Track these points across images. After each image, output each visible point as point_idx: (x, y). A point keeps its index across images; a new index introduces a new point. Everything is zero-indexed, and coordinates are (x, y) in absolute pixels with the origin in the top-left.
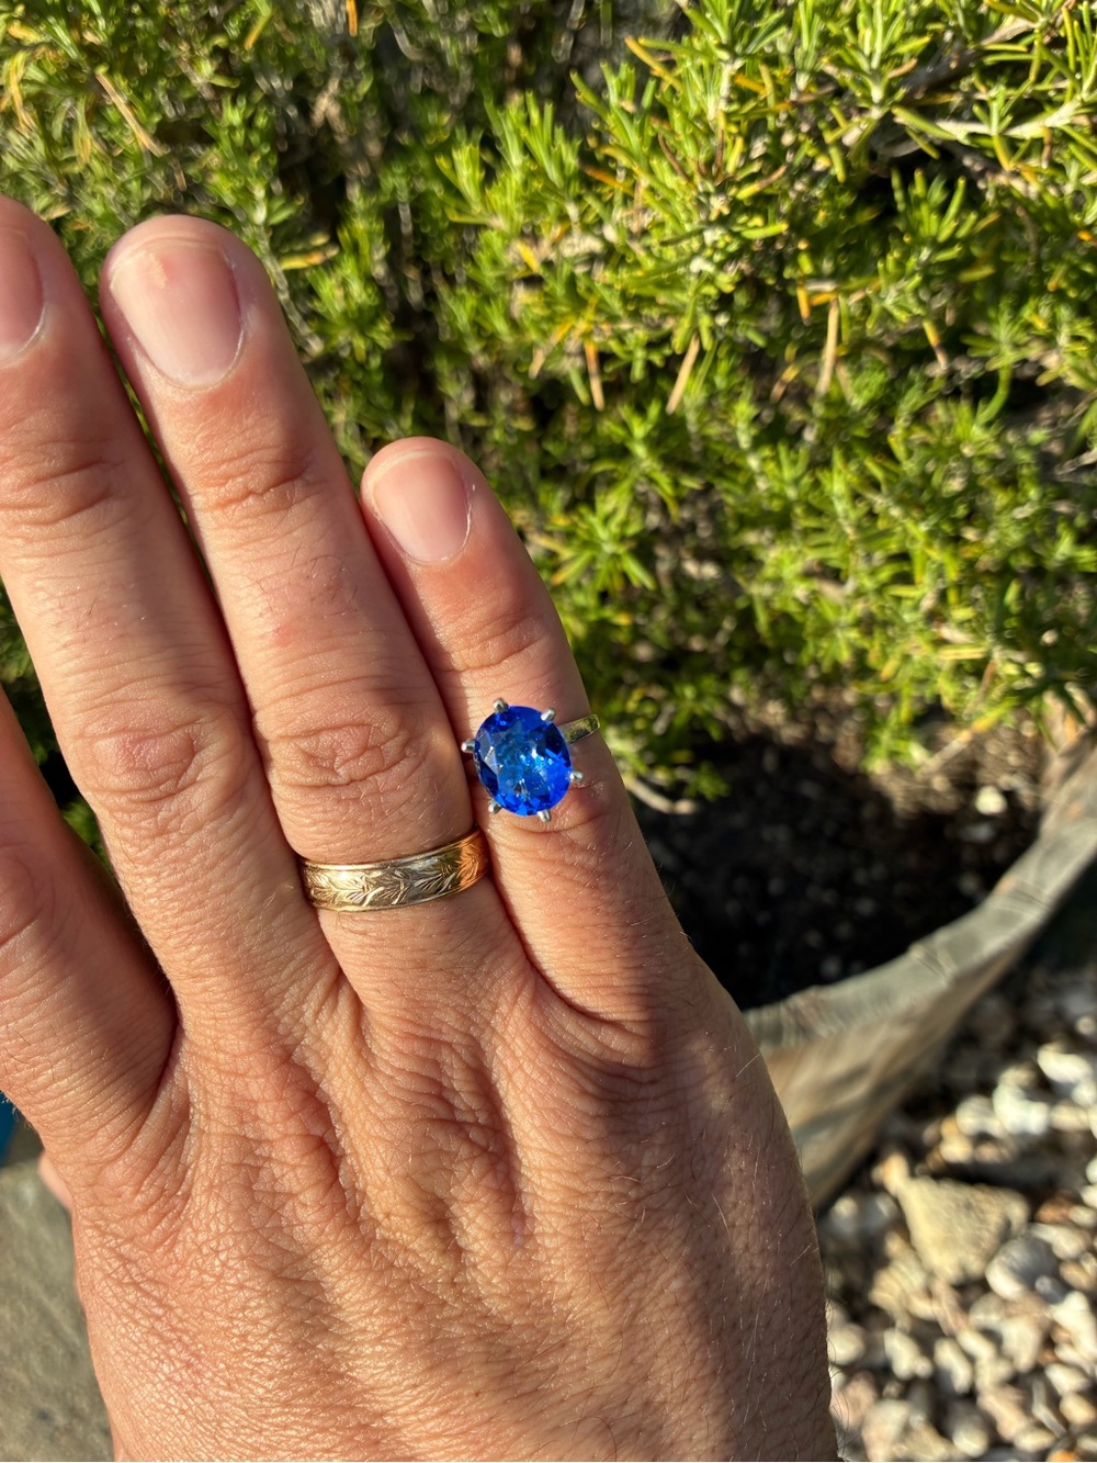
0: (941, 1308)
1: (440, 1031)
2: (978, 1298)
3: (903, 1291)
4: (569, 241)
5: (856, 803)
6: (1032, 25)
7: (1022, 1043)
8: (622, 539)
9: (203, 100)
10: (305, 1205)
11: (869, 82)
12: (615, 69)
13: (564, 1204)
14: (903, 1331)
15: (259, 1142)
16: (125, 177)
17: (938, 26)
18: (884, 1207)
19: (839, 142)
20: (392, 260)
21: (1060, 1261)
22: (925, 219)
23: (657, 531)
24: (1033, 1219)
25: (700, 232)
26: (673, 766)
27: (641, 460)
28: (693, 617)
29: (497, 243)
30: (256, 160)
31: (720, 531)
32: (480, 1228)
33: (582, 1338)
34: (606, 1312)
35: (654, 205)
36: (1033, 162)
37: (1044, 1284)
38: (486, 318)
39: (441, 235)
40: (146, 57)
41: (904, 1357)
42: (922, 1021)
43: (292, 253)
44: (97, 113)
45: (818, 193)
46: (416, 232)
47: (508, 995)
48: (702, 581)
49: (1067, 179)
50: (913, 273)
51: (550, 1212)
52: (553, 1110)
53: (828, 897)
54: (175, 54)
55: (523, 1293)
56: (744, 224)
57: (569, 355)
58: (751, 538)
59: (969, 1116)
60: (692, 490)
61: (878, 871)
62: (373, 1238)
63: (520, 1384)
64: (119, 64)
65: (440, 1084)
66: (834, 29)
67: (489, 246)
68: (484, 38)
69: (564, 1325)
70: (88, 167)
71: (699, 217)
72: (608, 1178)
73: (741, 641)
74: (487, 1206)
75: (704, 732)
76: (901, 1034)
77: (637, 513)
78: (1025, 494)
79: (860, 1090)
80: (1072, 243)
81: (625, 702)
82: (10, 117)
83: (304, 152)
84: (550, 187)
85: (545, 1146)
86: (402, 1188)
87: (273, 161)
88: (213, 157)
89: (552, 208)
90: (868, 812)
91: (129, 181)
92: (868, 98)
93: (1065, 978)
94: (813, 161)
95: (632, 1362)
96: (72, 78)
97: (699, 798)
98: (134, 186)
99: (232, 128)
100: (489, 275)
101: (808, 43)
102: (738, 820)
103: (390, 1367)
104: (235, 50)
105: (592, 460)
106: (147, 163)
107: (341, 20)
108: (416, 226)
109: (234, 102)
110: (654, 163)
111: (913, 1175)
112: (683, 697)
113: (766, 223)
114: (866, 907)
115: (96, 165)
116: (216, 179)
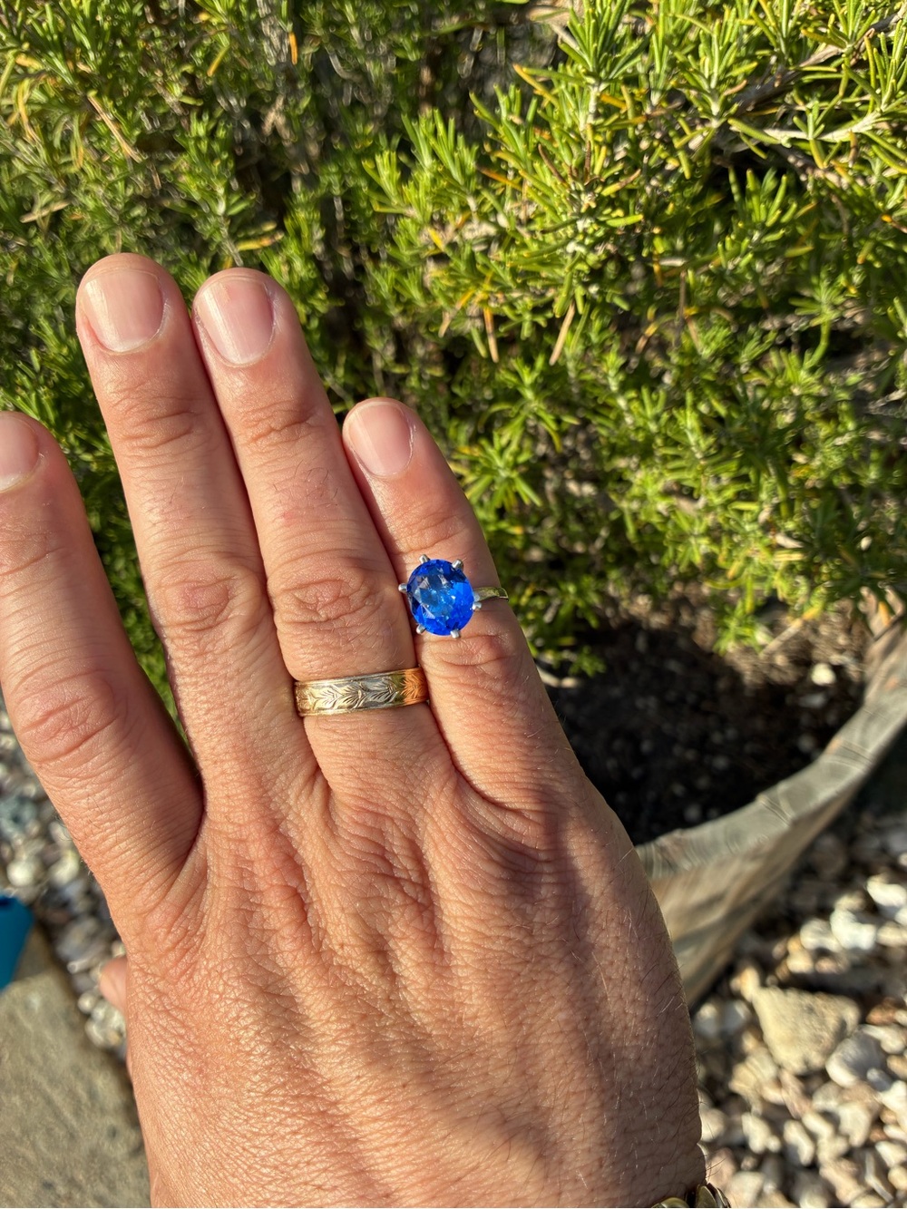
0: (789, 1095)
1: (385, 808)
2: (820, 1086)
3: (758, 1081)
4: (469, 226)
5: (713, 678)
6: (841, 50)
7: (853, 875)
8: (515, 466)
9: (175, 115)
10: (283, 938)
11: (710, 99)
12: (505, 91)
13: (472, 944)
14: (757, 1115)
15: (254, 893)
16: (112, 178)
17: (766, 52)
18: (741, 1010)
19: (686, 148)
20: (327, 241)
21: (887, 1055)
22: (756, 208)
23: (544, 458)
24: (863, 1021)
25: (573, 222)
26: (560, 649)
27: (530, 402)
28: (575, 527)
29: (412, 229)
30: (217, 163)
31: (596, 457)
32: (410, 959)
33: (485, 1051)
34: (504, 1031)
35: (536, 200)
36: (844, 160)
37: (873, 1075)
38: (403, 287)
39: (367, 221)
40: (128, 81)
41: (758, 1135)
42: (769, 857)
43: (247, 238)
44: (89, 127)
45: (669, 188)
46: (347, 219)
47: (437, 785)
48: (581, 498)
49: (872, 173)
50: (747, 252)
51: (464, 950)
52: (467, 871)
53: (690, 755)
54: (152, 79)
55: (441, 1010)
56: (608, 215)
57: (471, 317)
58: (621, 463)
59: (810, 935)
60: (572, 425)
61: (731, 733)
62: (331, 965)
63: (438, 1081)
64: (106, 89)
65: (383, 848)
66: (680, 57)
67: (406, 230)
68: (401, 62)
69: (472, 1039)
70: (82, 170)
71: (572, 210)
72: (508, 927)
73: (614, 546)
74: (414, 941)
75: (585, 621)
76: (751, 867)
77: (527, 444)
78: (844, 425)
79: (718, 914)
80: (876, 224)
81: (520, 596)
82: (18, 131)
83: (257, 156)
84: (453, 185)
85: (461, 898)
86: (352, 923)
87: (231, 165)
88: (182, 163)
89: (455, 200)
90: (722, 684)
91: (116, 182)
92: (709, 112)
93: (888, 821)
94: (665, 163)
95: (524, 1073)
96: (68, 100)
97: (581, 675)
98: (120, 186)
99: (198, 139)
100: (405, 254)
101: (660, 68)
102: (616, 692)
103: (341, 1063)
104: (200, 76)
105: (491, 403)
106: (130, 168)
107: (285, 50)
108: (347, 215)
109: (199, 118)
110: (537, 165)
111: (763, 985)
112: (567, 592)
113: (627, 214)
114: (721, 763)
115: (88, 169)
116: (185, 179)
